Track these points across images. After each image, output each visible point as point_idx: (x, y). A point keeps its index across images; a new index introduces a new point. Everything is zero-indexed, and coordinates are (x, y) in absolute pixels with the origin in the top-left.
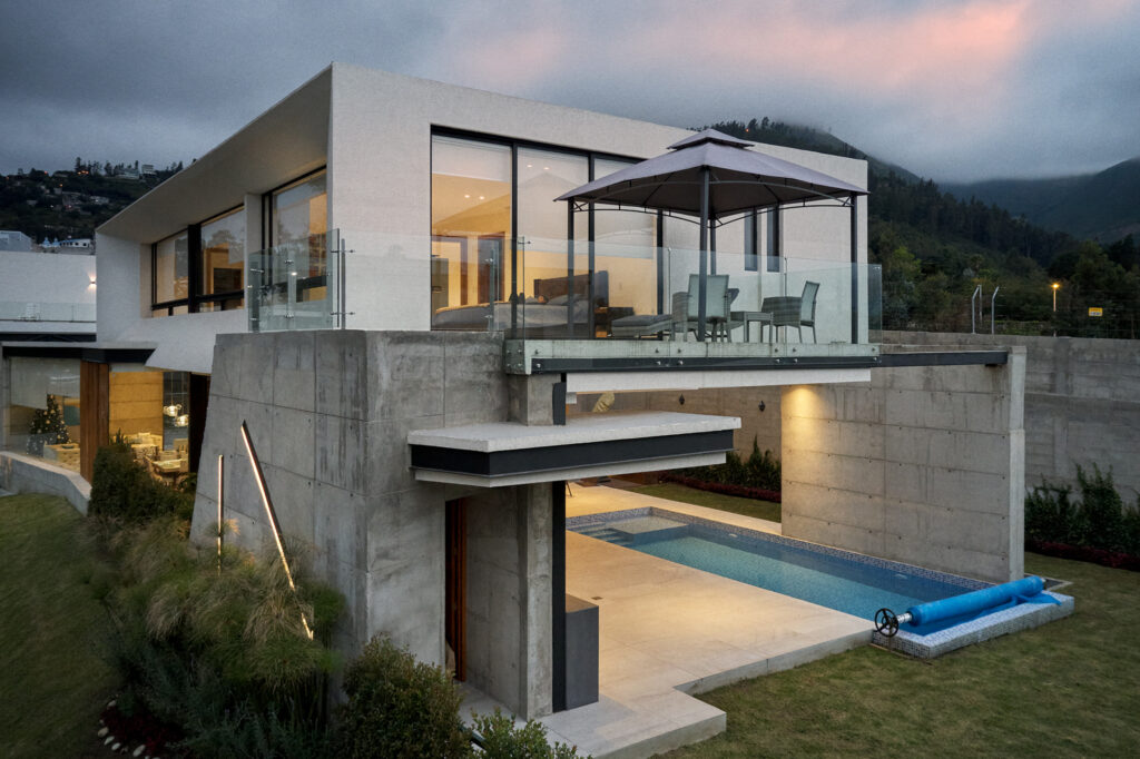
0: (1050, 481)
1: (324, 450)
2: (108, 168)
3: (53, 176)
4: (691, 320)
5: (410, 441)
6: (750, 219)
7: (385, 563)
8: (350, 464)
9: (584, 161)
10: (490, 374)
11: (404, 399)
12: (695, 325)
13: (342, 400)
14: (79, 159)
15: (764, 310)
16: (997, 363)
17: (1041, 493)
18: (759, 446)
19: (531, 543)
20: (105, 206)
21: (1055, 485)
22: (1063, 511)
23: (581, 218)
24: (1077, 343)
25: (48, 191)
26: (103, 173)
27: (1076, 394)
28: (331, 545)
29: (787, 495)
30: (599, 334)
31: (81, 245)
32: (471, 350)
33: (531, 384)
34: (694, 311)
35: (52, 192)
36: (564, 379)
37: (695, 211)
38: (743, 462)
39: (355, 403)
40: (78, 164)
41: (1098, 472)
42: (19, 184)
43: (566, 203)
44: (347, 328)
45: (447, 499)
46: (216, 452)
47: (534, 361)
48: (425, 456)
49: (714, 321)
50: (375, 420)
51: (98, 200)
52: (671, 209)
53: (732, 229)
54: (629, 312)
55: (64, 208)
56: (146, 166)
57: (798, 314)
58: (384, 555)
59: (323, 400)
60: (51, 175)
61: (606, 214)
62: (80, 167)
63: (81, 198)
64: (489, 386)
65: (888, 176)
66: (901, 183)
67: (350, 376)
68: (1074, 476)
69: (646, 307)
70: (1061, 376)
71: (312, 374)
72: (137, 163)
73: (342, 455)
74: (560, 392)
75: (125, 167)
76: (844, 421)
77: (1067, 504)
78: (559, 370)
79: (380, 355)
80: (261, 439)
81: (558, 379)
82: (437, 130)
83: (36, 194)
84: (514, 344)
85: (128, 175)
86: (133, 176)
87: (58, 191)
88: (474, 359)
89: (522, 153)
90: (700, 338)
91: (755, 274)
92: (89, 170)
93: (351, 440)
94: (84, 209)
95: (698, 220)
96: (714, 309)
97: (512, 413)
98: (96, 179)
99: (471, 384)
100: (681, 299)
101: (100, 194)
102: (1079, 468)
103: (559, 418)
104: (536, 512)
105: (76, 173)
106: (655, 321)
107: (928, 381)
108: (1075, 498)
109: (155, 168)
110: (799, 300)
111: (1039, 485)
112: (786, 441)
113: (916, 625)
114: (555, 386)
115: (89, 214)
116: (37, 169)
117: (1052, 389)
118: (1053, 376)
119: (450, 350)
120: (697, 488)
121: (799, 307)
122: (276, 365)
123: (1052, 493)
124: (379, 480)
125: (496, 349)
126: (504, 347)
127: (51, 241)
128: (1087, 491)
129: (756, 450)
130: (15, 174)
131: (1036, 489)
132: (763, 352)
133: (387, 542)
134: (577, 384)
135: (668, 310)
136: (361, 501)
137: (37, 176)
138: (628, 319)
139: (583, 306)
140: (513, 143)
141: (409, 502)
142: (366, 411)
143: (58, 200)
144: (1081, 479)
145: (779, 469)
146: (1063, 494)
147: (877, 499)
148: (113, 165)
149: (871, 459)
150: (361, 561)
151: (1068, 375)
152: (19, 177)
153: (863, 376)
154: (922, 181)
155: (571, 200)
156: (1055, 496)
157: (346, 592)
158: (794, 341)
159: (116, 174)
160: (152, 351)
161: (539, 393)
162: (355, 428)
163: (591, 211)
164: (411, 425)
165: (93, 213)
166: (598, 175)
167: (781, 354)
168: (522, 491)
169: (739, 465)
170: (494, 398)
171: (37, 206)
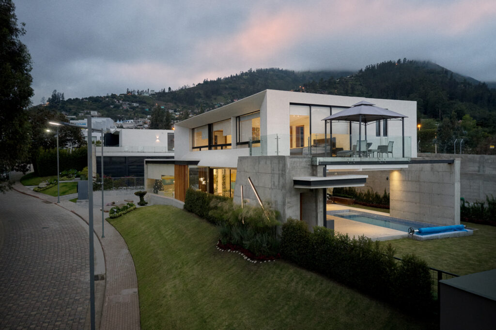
0: (478, 201)
1: (274, 182)
2: (138, 92)
3: (119, 96)
4: (357, 152)
5: (294, 179)
6: (378, 123)
7: (288, 204)
8: (281, 183)
9: (329, 108)
10: (309, 165)
11: (292, 170)
12: (358, 153)
13: (279, 170)
14: (128, 89)
15: (378, 149)
16: (451, 163)
17: (475, 204)
18: (386, 191)
19: (318, 204)
20: (138, 107)
21: (480, 202)
22: (482, 210)
23: (328, 125)
24: (487, 157)
25: (117, 102)
26: (136, 94)
27: (486, 173)
28: (276, 202)
29: (392, 204)
30: (333, 155)
31: (130, 122)
32: (305, 160)
33: (318, 167)
34: (358, 150)
35: (119, 102)
36: (326, 166)
37: (358, 121)
38: (381, 197)
39: (282, 171)
40: (128, 91)
41: (493, 197)
42: (107, 99)
43: (324, 121)
44: (279, 155)
45: (301, 192)
46: (240, 185)
47: (319, 162)
48: (296, 182)
49: (364, 152)
50: (287, 174)
51: (135, 105)
52: (353, 121)
53: (372, 126)
54: (342, 149)
55: (123, 108)
56: (152, 91)
57: (387, 150)
58: (289, 203)
59: (273, 171)
60: (118, 95)
61: (334, 123)
62: (128, 92)
63: (130, 105)
64: (309, 168)
65: (463, 81)
66: (469, 84)
67: (281, 165)
68: (486, 199)
69: (347, 148)
70: (482, 167)
71: (270, 165)
72: (148, 90)
73: (279, 182)
74: (325, 169)
75: (144, 91)
76: (408, 181)
77: (483, 208)
78: (325, 164)
79: (288, 161)
80: (254, 181)
81: (324, 166)
82: (291, 104)
83: (113, 103)
84: (314, 159)
85: (146, 95)
86: (147, 95)
87: (121, 102)
88: (306, 161)
89: (312, 107)
90: (360, 156)
91: (379, 138)
92: (131, 93)
93: (281, 179)
94: (131, 108)
95: (359, 123)
96: (364, 148)
97: (314, 174)
98: (134, 96)
99: (305, 167)
100: (355, 146)
101: (136, 102)
102: (487, 196)
103: (325, 175)
104: (320, 197)
105: (127, 95)
106: (350, 151)
107: (432, 169)
108: (486, 206)
109: (155, 91)
110: (387, 146)
111: (475, 202)
112: (391, 188)
113: (420, 233)
114: (324, 168)
115: (132, 110)
116: (113, 93)
117: (479, 171)
118: (479, 167)
119: (301, 160)
120: (366, 206)
121: (387, 148)
122: (259, 163)
123: (479, 204)
124: (288, 187)
125: (310, 159)
126: (312, 159)
127: (120, 121)
128: (490, 203)
129: (385, 193)
130: (106, 96)
131: (474, 203)
132: (376, 160)
133: (289, 200)
134: (329, 168)
135: (352, 149)
136: (284, 191)
137: (114, 96)
138: (342, 151)
139: (329, 148)
140: (310, 105)
141: (293, 192)
142: (285, 172)
143: (121, 105)
144: (488, 200)
145: (389, 196)
146: (482, 204)
147: (418, 204)
148: (140, 91)
149: (416, 192)
150: (284, 204)
151: (484, 167)
152: (108, 97)
153: (406, 166)
154: (480, 82)
155: (326, 121)
156: (480, 205)
157: (280, 211)
158: (385, 157)
159: (141, 94)
160: (199, 161)
161: (320, 170)
162: (282, 176)
163: (331, 123)
164: (293, 176)
165: (133, 110)
166: (333, 113)
167: (381, 160)
168: (316, 189)
169: (380, 198)
170: (310, 171)
171: (114, 107)
